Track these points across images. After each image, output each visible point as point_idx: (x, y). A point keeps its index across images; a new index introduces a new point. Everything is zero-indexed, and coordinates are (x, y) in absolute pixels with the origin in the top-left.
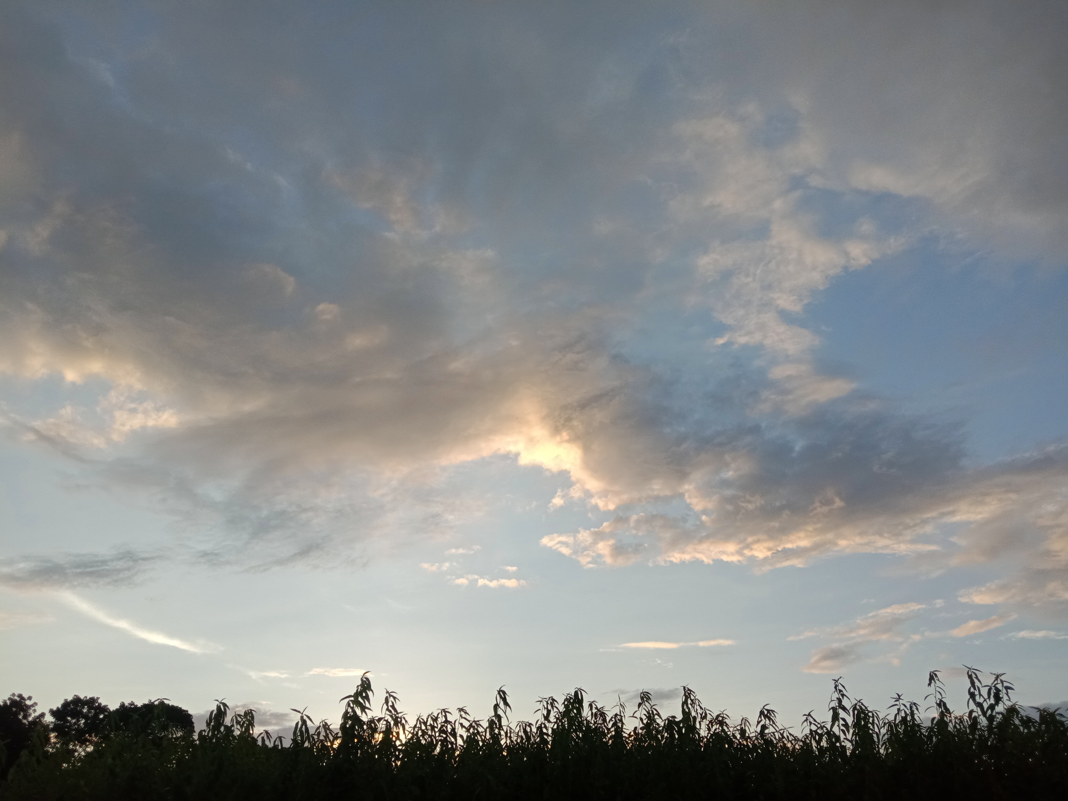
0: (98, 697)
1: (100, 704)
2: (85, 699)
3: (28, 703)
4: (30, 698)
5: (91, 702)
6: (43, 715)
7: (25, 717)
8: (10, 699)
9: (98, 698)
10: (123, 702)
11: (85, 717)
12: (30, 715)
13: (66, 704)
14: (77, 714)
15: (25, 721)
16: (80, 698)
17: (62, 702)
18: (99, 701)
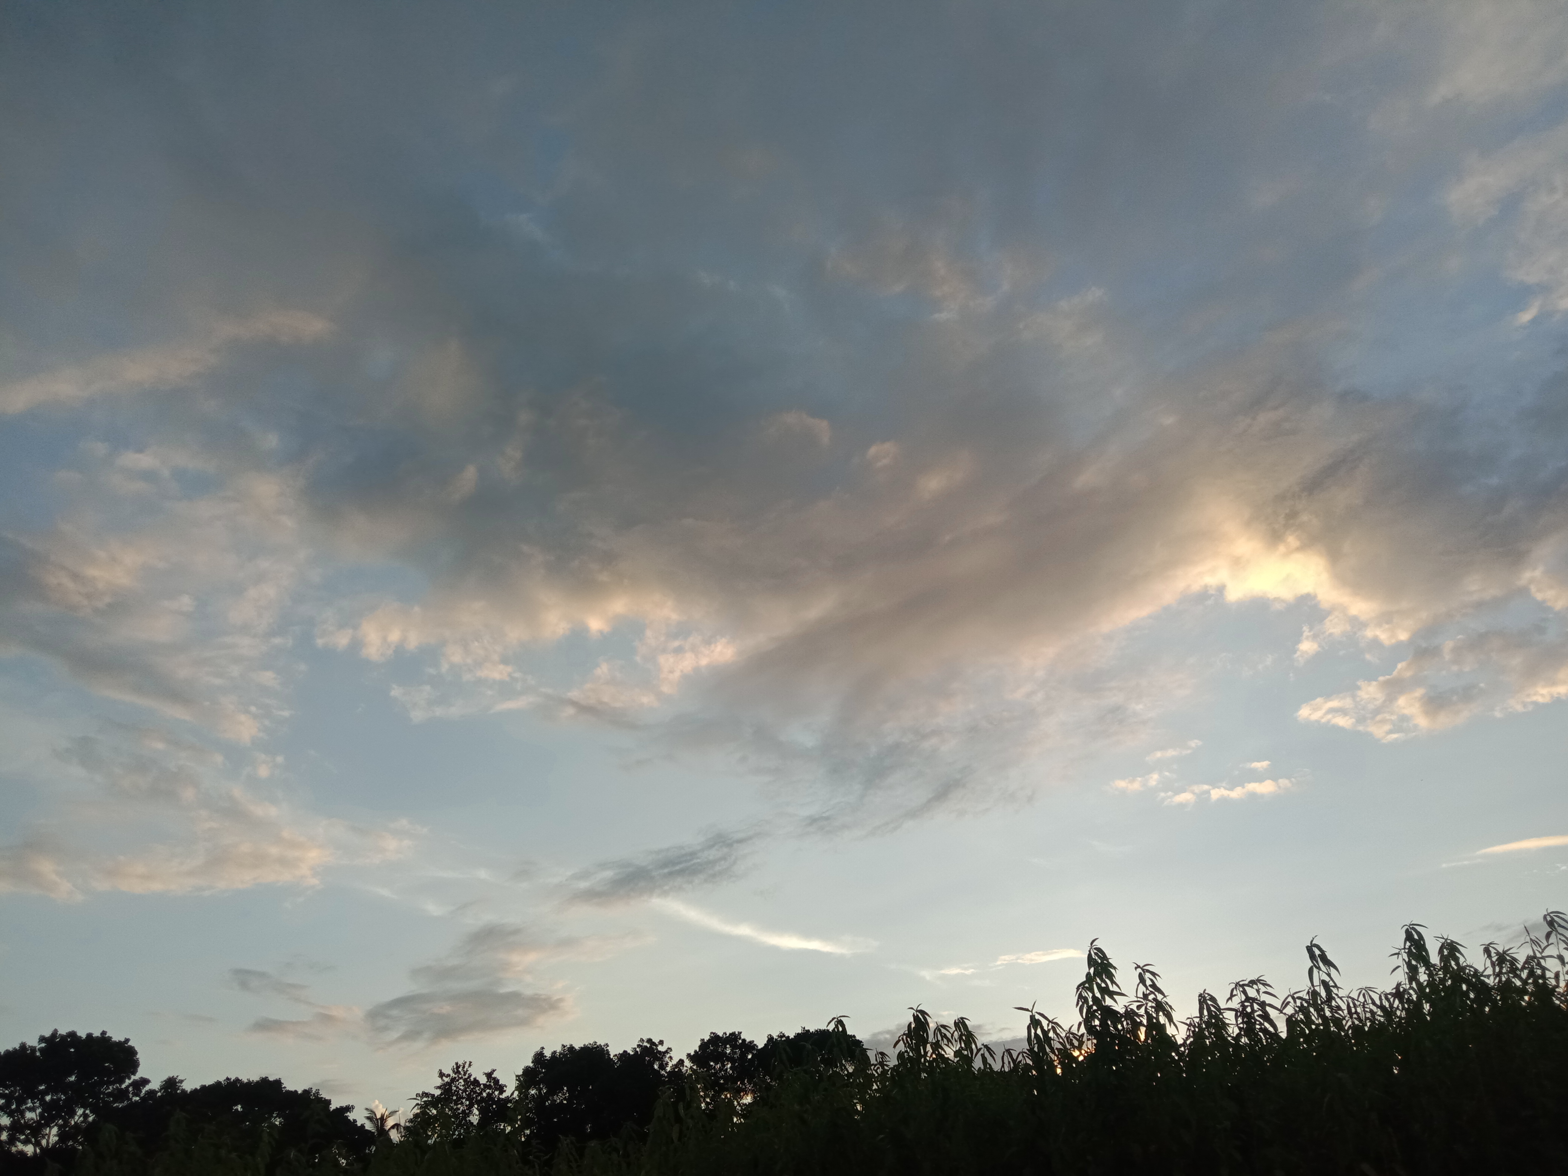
0: (740, 1031)
1: (744, 1040)
2: (725, 1036)
3: (661, 1048)
4: (661, 1042)
5: (733, 1038)
6: (681, 1062)
7: (663, 1066)
8: (639, 1046)
9: (740, 1033)
10: (770, 1035)
11: (730, 1059)
12: (667, 1064)
13: (704, 1045)
14: (721, 1058)
15: (663, 1072)
16: (719, 1036)
17: (699, 1043)
18: (742, 1037)
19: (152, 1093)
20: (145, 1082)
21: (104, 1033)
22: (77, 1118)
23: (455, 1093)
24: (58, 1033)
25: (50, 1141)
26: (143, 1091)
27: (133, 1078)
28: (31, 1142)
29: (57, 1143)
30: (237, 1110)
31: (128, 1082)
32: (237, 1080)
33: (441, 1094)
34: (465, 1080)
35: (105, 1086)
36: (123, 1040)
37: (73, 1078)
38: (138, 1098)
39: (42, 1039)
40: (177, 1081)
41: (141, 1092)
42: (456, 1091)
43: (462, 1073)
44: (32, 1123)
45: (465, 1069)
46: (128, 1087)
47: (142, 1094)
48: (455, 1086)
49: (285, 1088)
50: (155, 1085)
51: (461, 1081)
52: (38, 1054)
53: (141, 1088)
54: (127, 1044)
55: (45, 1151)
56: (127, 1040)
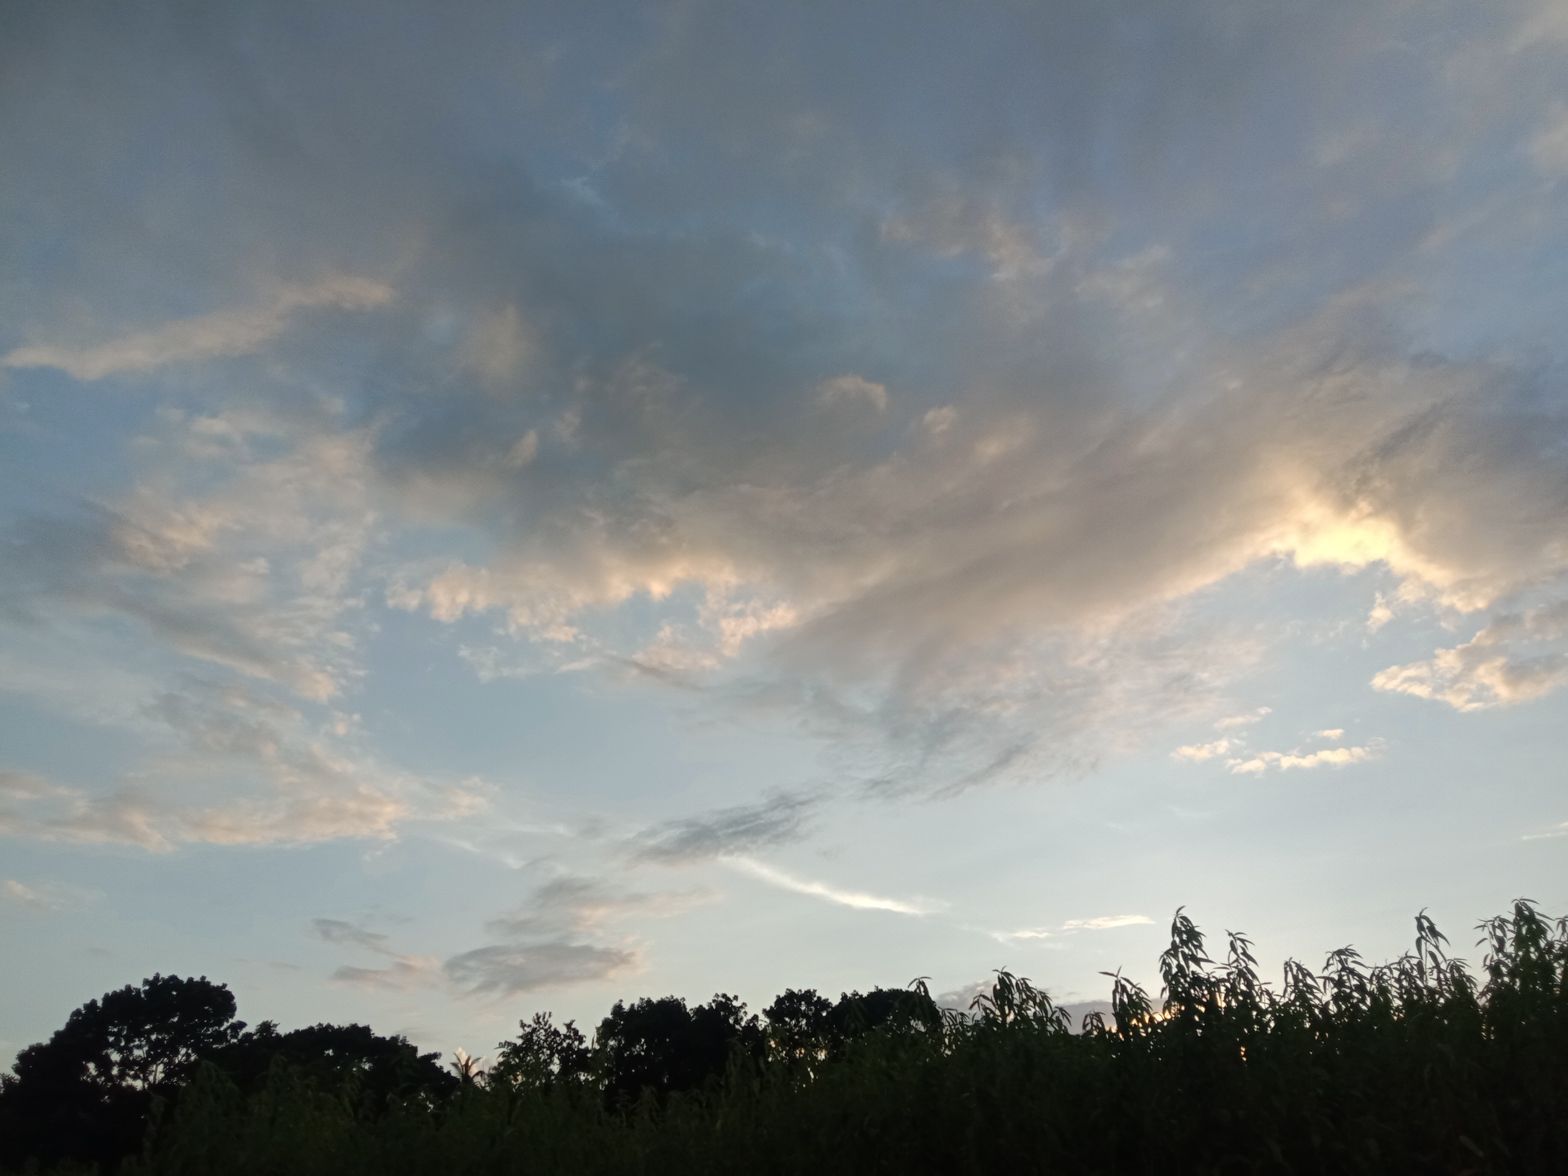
0: (814, 989)
1: (819, 998)
2: (800, 994)
3: (735, 1004)
4: (736, 998)
5: (808, 996)
6: (755, 1017)
7: (737, 1021)
8: (714, 1001)
9: (815, 991)
10: (844, 993)
11: (804, 1015)
12: (742, 1019)
13: (780, 1001)
14: (796, 1014)
15: (737, 1027)
16: (794, 993)
17: (775, 999)
18: (818, 994)
19: (248, 1035)
20: (242, 1025)
21: (203, 978)
22: (180, 1057)
23: (536, 1042)
24: (161, 977)
25: (157, 1078)
26: (241, 1034)
27: (231, 1021)
28: (139, 1078)
29: (163, 1079)
30: (329, 1054)
31: (226, 1025)
32: (329, 1026)
33: (523, 1044)
34: (546, 1030)
35: (205, 1028)
36: (221, 985)
37: (176, 1019)
38: (235, 1041)
39: (146, 982)
40: (272, 1025)
41: (238, 1034)
42: (536, 1041)
43: (543, 1023)
44: (141, 1060)
45: (546, 1020)
46: (226, 1029)
47: (239, 1036)
48: (536, 1036)
49: (374, 1034)
50: (251, 1028)
51: (542, 1031)
52: (143, 996)
53: (239, 1030)
54: (224, 989)
55: (152, 1086)
56: (225, 986)
